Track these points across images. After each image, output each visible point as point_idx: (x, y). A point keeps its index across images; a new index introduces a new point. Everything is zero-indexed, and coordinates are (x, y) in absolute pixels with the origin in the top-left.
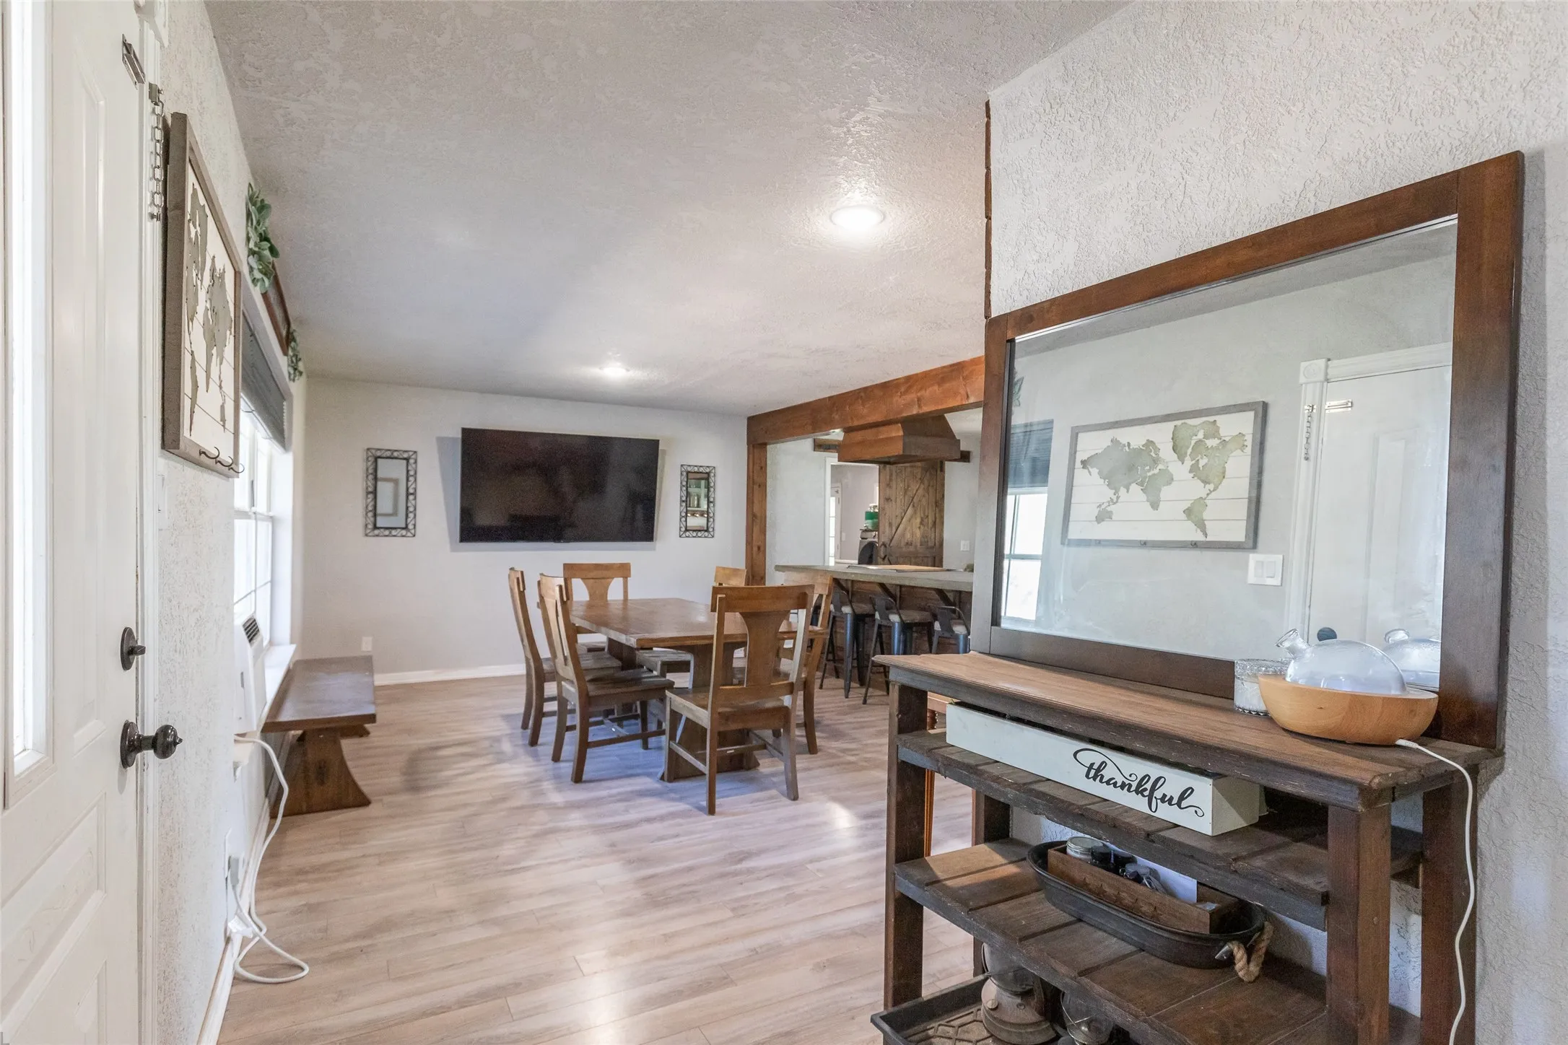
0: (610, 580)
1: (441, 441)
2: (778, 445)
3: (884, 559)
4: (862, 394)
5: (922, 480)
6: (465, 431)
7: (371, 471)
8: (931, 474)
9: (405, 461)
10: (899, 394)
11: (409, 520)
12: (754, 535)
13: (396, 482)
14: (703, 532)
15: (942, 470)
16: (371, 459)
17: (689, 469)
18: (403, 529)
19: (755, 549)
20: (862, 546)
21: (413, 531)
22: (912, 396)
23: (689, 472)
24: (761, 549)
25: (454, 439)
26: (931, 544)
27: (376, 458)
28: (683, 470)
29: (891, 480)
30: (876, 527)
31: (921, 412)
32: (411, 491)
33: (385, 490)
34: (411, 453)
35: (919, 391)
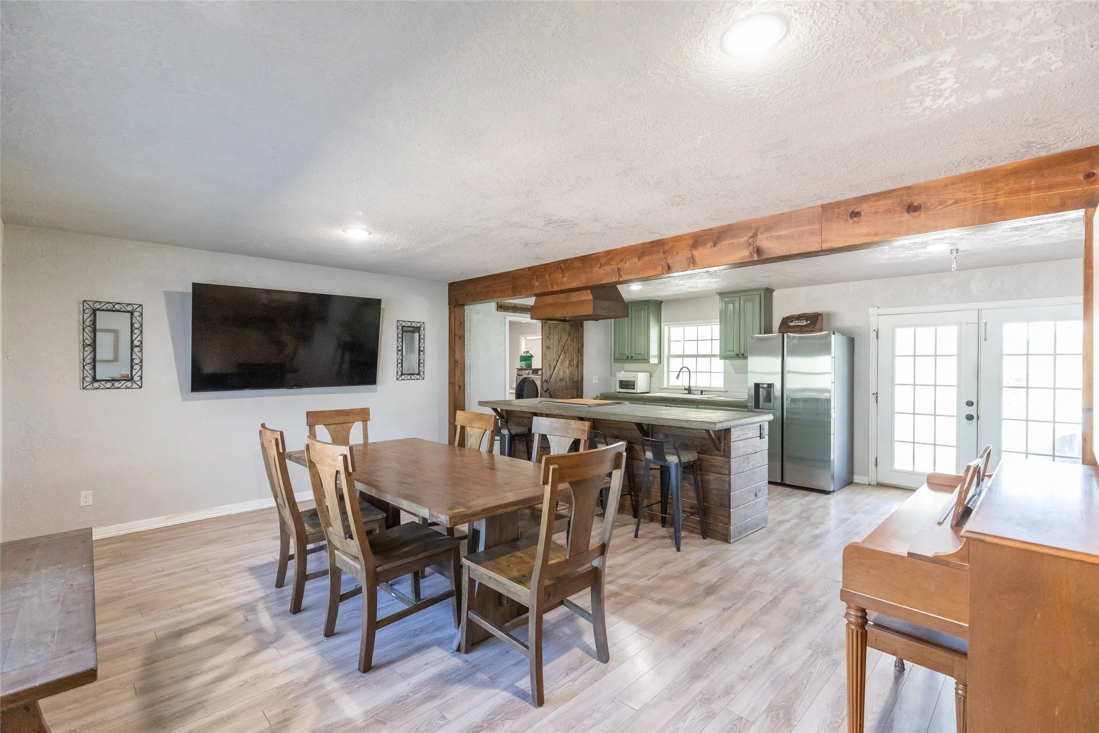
0: (350, 424)
1: (168, 295)
2: (472, 306)
3: (546, 391)
4: (562, 265)
5: (569, 334)
6: (196, 286)
7: (88, 323)
8: (575, 330)
9: (129, 314)
11: (134, 371)
12: (456, 377)
13: (116, 332)
14: (415, 375)
15: (582, 326)
16: (88, 312)
17: (404, 324)
18: (128, 379)
19: (457, 388)
20: (519, 381)
21: (139, 383)
23: (404, 326)
25: (183, 294)
26: (575, 380)
27: (94, 311)
28: (399, 324)
29: (550, 333)
32: (136, 343)
33: (105, 343)
34: (137, 307)
35: (619, 263)
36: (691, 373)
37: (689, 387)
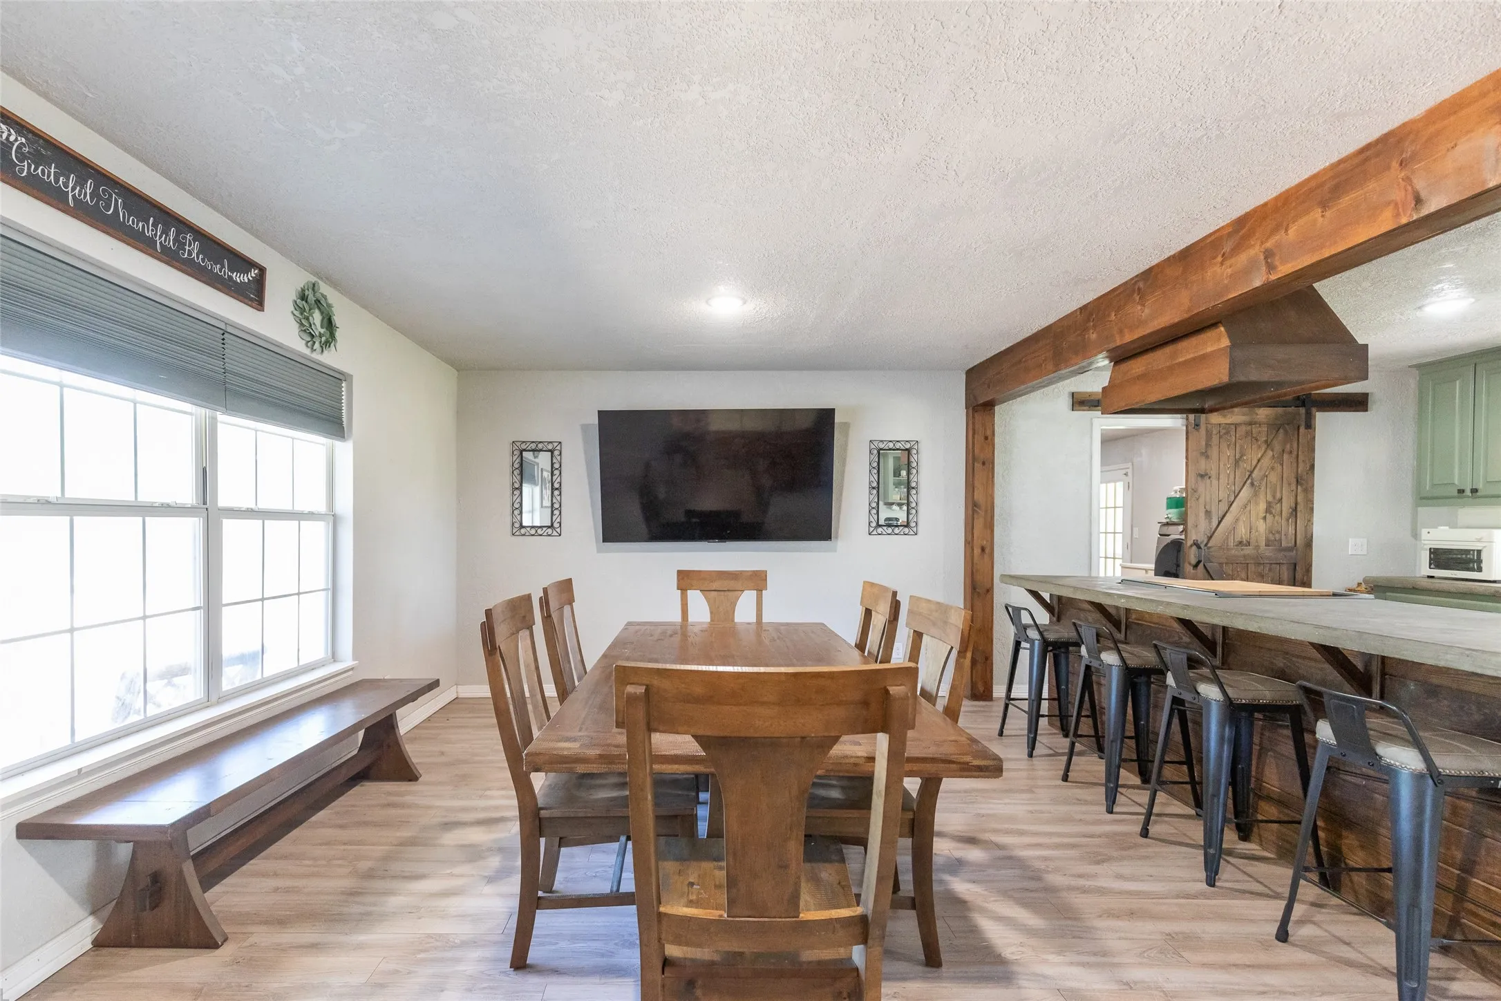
0: (737, 593)
1: (582, 428)
3: (1196, 566)
4: (1141, 285)
5: (1268, 444)
6: (602, 414)
7: (516, 465)
8: (1286, 431)
9: (550, 453)
10: (1219, 259)
11: (554, 518)
12: (976, 532)
14: (902, 528)
15: (1310, 425)
16: (517, 453)
17: (881, 446)
18: (549, 527)
19: (977, 551)
20: (1162, 546)
21: (558, 530)
22: (1255, 251)
23: (881, 449)
24: (987, 550)
25: (591, 424)
26: (1287, 544)
27: (522, 452)
28: (872, 447)
29: (1208, 445)
30: (1183, 520)
31: (1273, 277)
32: (556, 485)
34: (555, 444)
35: (1267, 239)
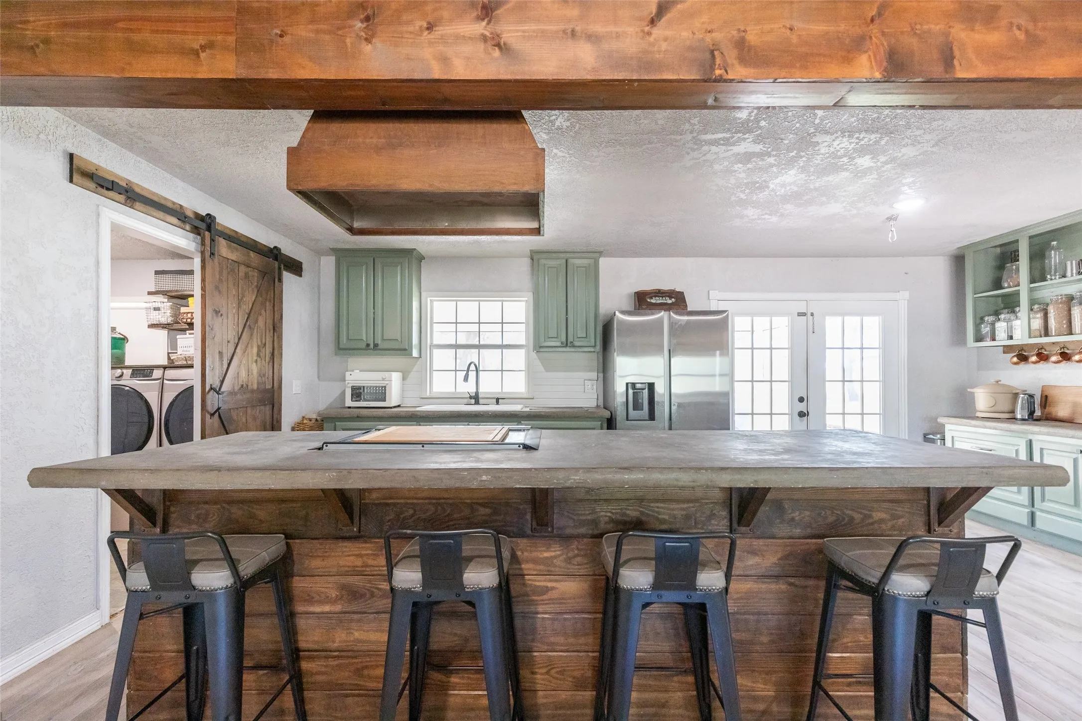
3: (213, 414)
5: (258, 289)
26: (269, 387)
29: (220, 279)
36: (481, 373)
37: (477, 393)
